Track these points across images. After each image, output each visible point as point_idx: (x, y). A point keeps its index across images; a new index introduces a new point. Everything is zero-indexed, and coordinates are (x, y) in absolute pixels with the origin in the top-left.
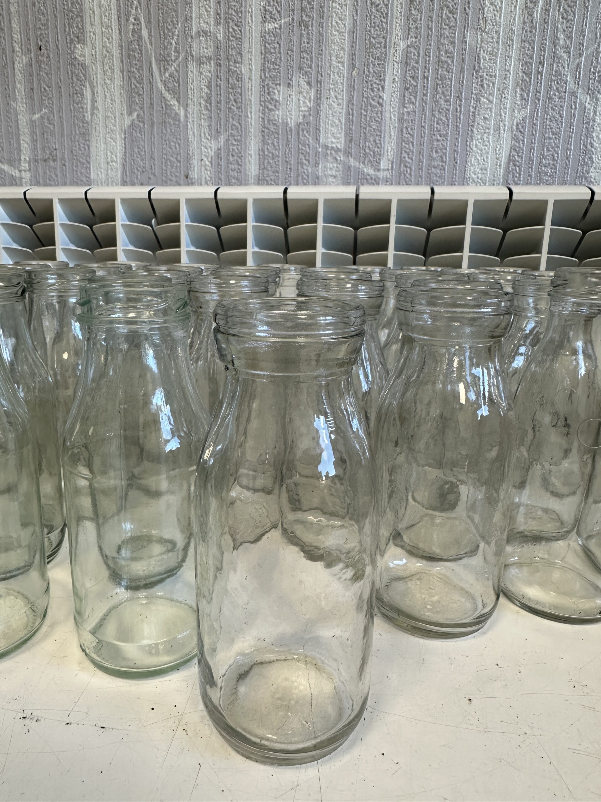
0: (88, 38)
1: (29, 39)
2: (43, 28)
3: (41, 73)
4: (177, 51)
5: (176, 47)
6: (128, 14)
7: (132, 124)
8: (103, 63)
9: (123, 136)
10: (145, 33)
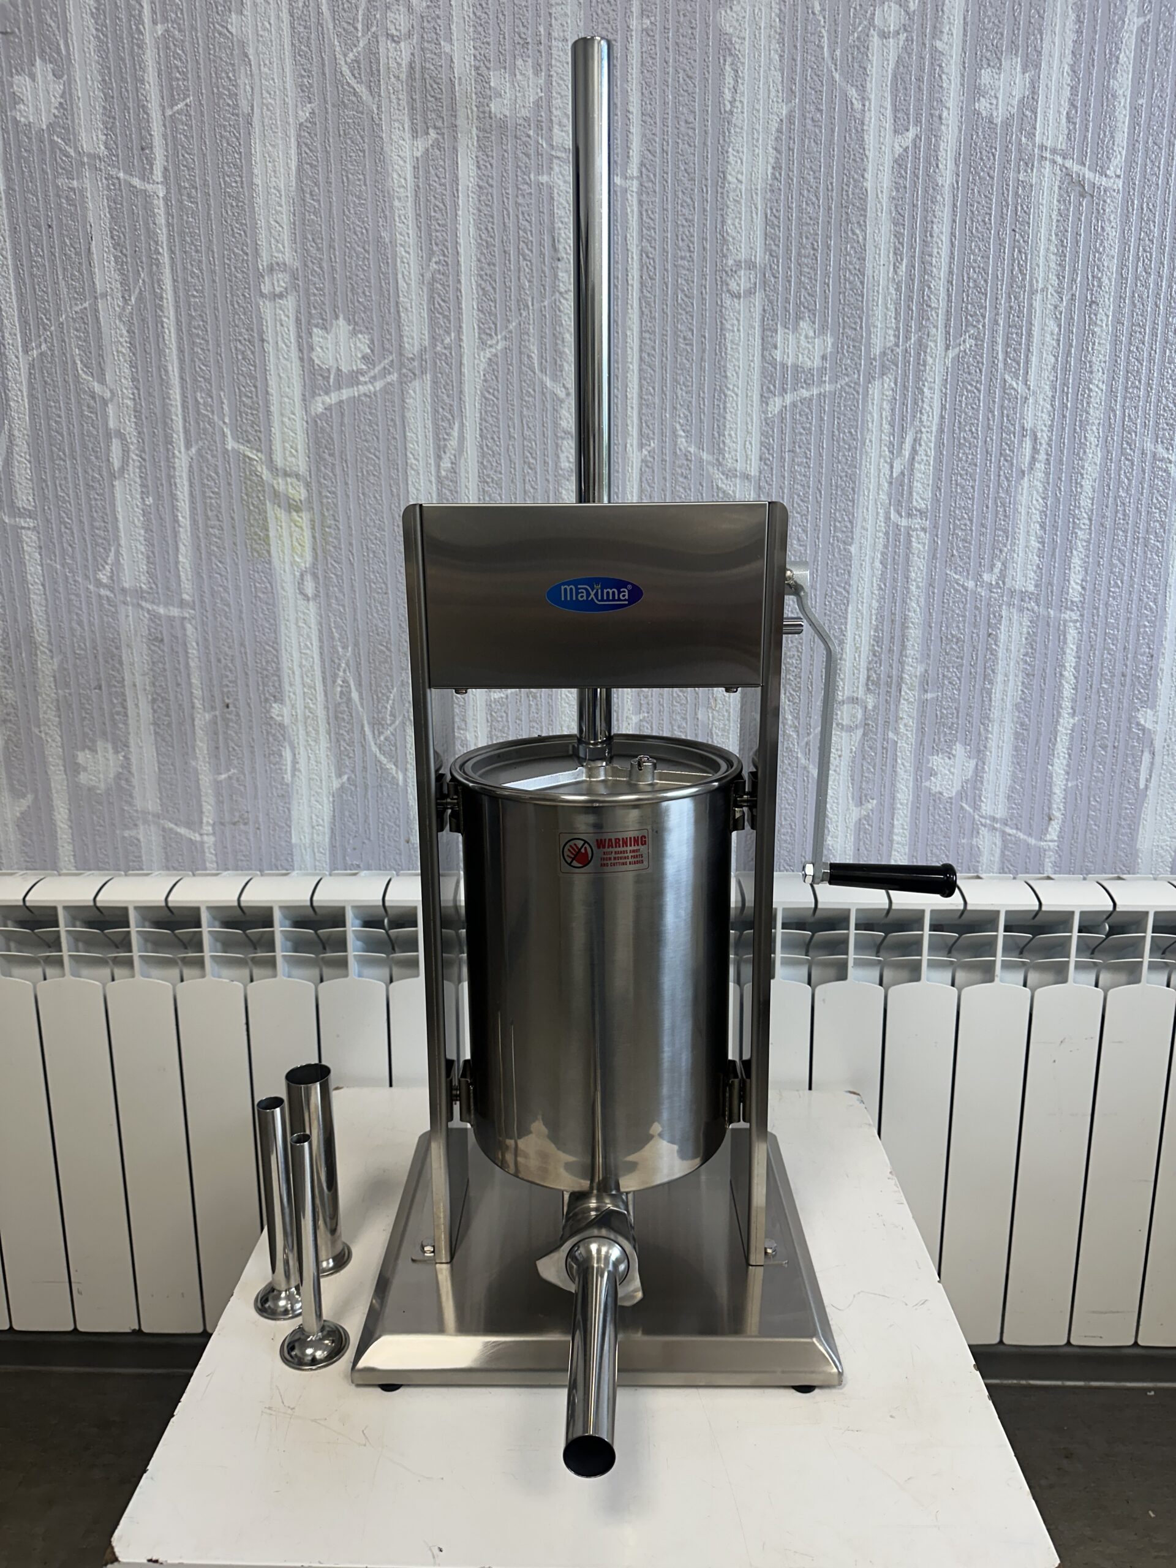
0: (287, 699)
1: (213, 696)
2: (231, 685)
3: (229, 732)
4: (393, 715)
5: (391, 712)
6: (335, 677)
7: (342, 786)
8: (305, 723)
9: (331, 799)
10: (355, 695)
